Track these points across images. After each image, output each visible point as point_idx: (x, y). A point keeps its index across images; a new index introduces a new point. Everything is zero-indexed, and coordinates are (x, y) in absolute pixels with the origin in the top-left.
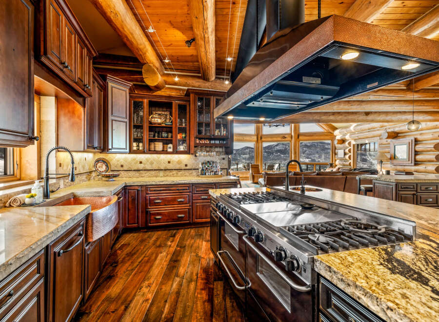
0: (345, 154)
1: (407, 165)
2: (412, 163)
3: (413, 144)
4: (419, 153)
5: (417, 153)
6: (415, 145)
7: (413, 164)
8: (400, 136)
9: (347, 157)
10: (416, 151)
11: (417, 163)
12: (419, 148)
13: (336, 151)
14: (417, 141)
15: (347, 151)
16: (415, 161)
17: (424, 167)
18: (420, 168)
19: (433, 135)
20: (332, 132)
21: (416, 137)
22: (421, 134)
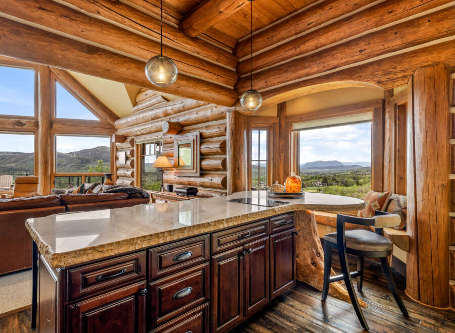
0: (127, 158)
1: (192, 175)
2: (197, 172)
3: (198, 142)
4: (205, 157)
5: (203, 156)
6: (201, 144)
7: (198, 175)
8: (185, 130)
9: (129, 162)
10: (201, 154)
11: (203, 172)
12: (206, 148)
13: (118, 154)
14: (202, 138)
15: (128, 153)
16: (201, 169)
17: (210, 178)
18: (206, 180)
19: (219, 128)
20: (112, 123)
21: (201, 131)
22: (206, 127)
